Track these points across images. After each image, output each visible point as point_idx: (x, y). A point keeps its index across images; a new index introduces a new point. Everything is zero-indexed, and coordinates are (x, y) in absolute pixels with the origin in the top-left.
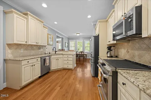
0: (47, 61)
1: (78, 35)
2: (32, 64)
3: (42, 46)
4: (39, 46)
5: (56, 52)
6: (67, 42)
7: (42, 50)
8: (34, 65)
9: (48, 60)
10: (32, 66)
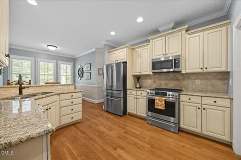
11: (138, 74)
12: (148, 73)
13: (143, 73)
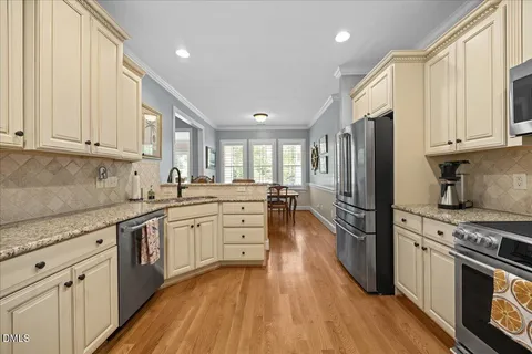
0: (153, 240)
1: (261, 119)
2: (65, 276)
3: (114, 160)
4: (95, 163)
5: (180, 188)
6: (212, 146)
7: (111, 181)
8: (82, 278)
9: (157, 232)
10: (69, 285)
11: (446, 149)
12: (496, 141)
13: (468, 145)
